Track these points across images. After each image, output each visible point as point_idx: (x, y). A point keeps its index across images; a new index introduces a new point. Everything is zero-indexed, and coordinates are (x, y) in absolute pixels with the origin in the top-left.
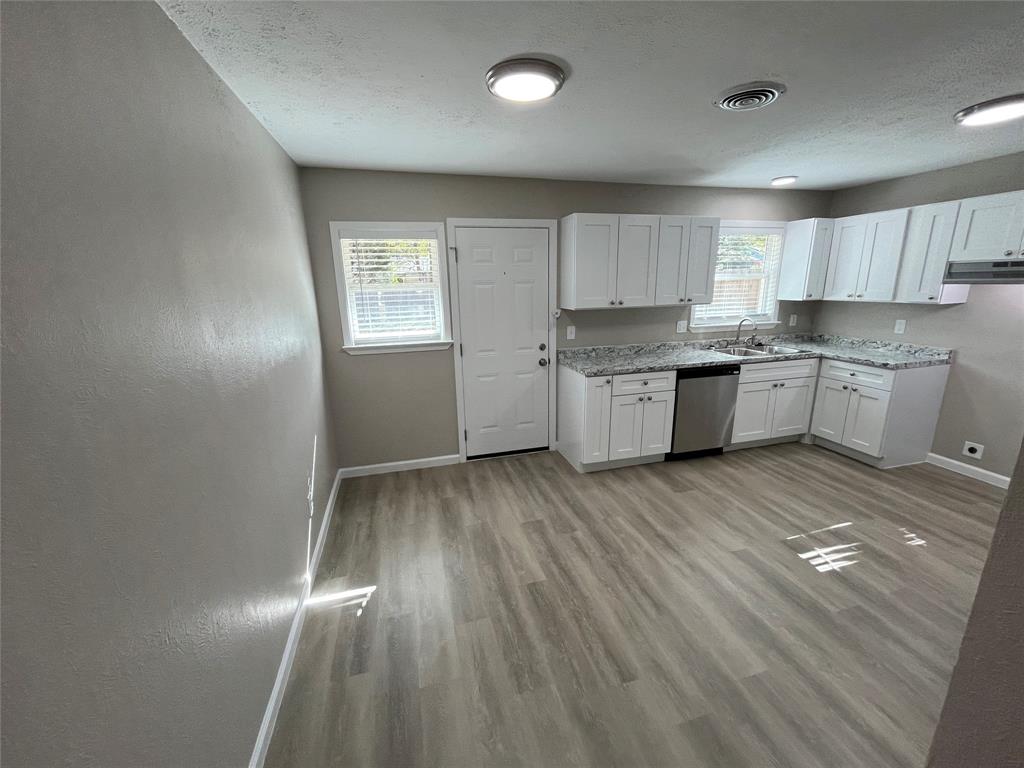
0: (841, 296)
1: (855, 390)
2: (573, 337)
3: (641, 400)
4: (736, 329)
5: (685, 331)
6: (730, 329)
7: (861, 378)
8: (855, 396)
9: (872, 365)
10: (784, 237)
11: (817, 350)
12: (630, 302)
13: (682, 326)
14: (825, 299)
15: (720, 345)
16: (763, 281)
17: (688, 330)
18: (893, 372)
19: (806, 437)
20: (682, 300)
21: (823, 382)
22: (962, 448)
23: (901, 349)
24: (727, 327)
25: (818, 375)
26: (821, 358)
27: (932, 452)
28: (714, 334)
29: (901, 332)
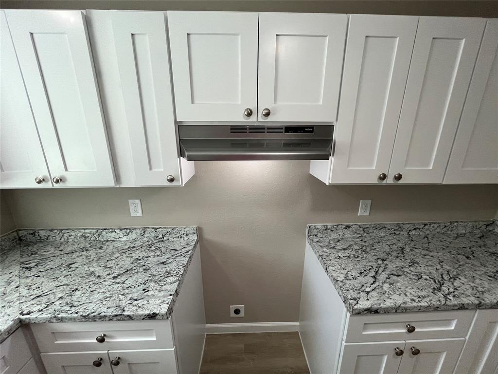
1: (117, 361)
7: (119, 340)
9: (130, 320)
22: (229, 313)
27: (208, 323)
29: (139, 214)
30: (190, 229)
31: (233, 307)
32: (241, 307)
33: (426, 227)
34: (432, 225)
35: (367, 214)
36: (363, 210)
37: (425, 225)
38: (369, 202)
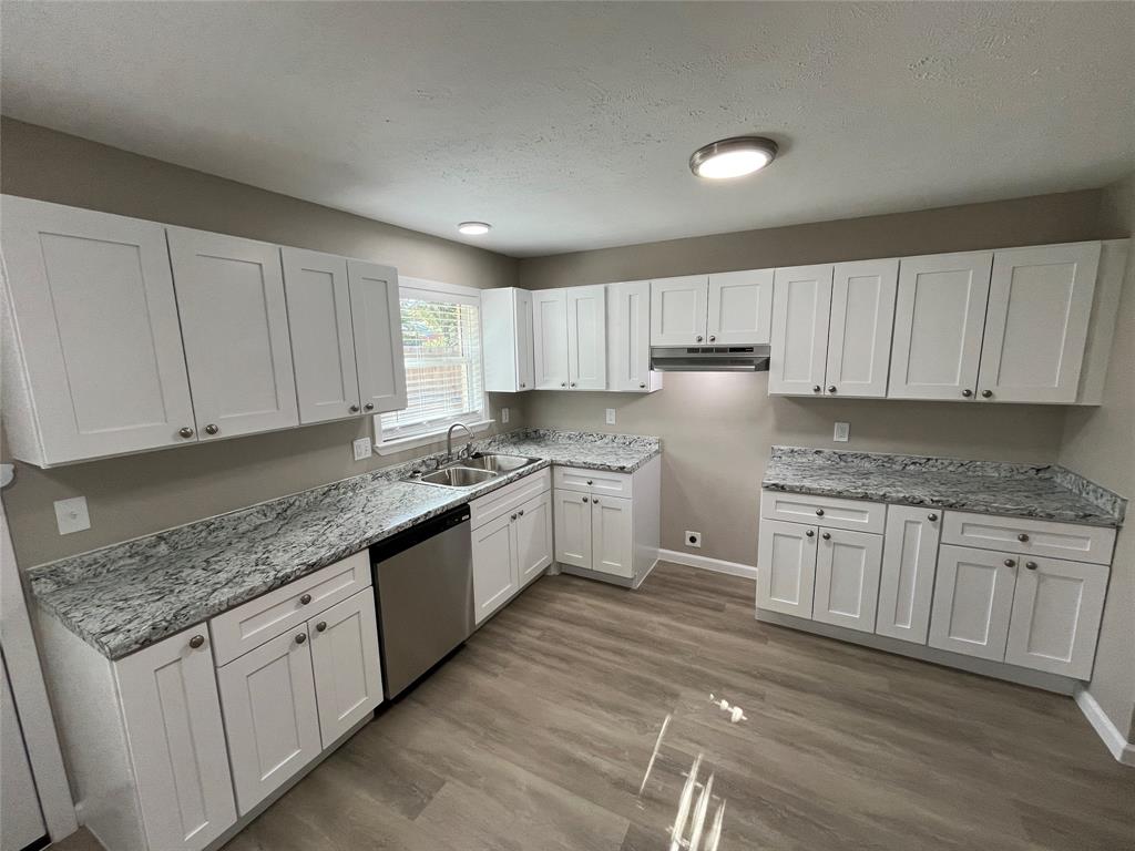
0: (554, 386)
1: (596, 502)
2: (84, 523)
3: (300, 640)
4: (445, 438)
5: (369, 454)
6: (436, 440)
7: (599, 486)
8: (597, 508)
9: (609, 469)
10: (479, 308)
11: (545, 455)
12: (233, 426)
13: (362, 447)
14: (537, 388)
15: (428, 466)
16: (464, 367)
17: (373, 451)
18: (630, 476)
19: (552, 568)
20: (354, 409)
21: (560, 496)
22: (684, 540)
23: (616, 440)
24: (432, 437)
25: (553, 488)
26: (552, 465)
27: (661, 547)
28: (415, 452)
29: (613, 422)
30: (653, 439)
31: (689, 534)
32: (698, 535)
33: (930, 462)
34: (939, 461)
35: (846, 439)
36: (840, 435)
37: (929, 460)
38: (847, 426)
